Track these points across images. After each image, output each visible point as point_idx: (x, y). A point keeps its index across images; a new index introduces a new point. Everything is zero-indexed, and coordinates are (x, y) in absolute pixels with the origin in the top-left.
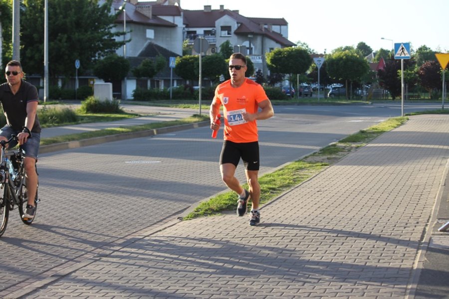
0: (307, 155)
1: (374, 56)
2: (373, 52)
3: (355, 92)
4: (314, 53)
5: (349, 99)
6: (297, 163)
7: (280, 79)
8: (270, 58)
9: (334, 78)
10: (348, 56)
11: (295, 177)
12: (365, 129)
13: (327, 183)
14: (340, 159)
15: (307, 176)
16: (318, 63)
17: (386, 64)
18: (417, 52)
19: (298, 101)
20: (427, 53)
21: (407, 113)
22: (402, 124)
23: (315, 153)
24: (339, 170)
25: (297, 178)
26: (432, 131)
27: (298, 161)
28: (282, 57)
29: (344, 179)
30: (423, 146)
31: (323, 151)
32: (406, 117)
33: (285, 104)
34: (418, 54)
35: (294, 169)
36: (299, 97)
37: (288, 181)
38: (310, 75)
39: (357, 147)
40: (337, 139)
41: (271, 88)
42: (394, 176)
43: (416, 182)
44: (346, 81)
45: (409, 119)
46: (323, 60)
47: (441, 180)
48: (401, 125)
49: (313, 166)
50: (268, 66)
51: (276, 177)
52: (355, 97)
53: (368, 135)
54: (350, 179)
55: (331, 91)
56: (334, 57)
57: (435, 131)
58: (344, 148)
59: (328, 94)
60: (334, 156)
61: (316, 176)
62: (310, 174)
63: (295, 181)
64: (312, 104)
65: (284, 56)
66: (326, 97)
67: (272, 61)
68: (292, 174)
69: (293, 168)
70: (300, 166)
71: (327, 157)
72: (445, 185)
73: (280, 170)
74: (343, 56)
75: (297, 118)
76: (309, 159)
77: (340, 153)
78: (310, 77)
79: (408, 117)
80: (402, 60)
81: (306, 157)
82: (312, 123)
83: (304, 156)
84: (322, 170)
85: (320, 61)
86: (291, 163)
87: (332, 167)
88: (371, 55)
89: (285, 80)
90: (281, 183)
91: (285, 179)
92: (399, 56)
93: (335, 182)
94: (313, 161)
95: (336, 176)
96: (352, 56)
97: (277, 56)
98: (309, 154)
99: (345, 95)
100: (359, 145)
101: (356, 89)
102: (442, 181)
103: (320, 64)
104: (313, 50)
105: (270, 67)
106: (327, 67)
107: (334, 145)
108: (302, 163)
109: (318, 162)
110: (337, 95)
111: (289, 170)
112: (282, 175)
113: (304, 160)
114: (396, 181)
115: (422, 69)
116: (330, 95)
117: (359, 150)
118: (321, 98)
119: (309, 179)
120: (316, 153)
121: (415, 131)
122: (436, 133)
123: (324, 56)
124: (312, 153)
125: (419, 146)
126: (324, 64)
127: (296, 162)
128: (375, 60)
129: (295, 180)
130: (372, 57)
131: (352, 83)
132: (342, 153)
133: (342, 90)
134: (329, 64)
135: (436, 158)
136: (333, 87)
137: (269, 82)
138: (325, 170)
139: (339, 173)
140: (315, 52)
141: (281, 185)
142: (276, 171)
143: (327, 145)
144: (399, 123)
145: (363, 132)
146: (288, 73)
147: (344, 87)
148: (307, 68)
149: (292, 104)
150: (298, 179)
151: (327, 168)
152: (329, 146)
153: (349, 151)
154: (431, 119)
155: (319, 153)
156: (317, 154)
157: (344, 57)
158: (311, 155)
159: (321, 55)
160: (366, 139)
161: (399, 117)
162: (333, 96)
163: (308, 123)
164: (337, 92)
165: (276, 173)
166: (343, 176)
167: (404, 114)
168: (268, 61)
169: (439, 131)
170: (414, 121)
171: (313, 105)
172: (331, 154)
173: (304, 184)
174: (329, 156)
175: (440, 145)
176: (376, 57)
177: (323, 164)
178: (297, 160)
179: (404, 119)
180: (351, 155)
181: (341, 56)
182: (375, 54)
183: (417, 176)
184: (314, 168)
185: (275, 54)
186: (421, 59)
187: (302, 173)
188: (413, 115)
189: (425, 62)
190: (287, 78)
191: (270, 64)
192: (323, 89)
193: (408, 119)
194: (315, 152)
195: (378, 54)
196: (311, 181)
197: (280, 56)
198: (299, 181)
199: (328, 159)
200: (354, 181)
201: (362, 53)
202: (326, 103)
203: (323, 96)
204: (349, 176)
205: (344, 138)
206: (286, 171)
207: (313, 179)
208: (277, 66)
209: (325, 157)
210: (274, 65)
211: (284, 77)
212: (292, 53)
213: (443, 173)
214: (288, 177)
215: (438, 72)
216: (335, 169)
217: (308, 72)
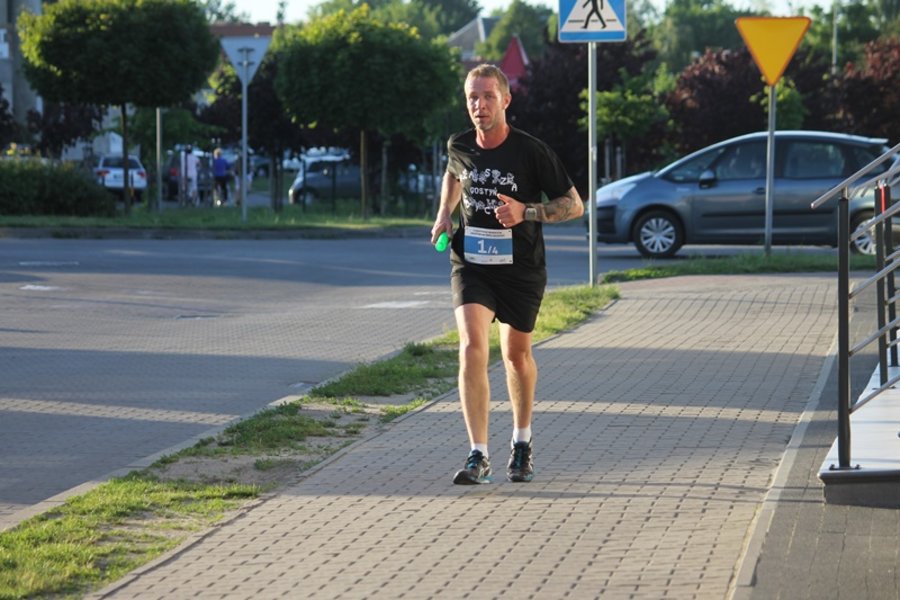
0: (168, 452)
1: (488, 32)
2: (485, 14)
3: (402, 181)
4: (234, 20)
5: (376, 211)
6: (122, 488)
7: (85, 129)
8: (38, 38)
9: (312, 125)
10: (373, 28)
11: (107, 547)
12: (428, 341)
13: (243, 572)
14: (309, 466)
15: (161, 545)
16: (240, 62)
17: (535, 65)
18: (667, 13)
19: (156, 221)
20: (713, 17)
21: (612, 272)
22: (590, 316)
23: (204, 443)
24: (299, 516)
25: (114, 552)
26: (714, 348)
27: (127, 478)
28: (89, 35)
29: (319, 557)
30: (672, 411)
31: (241, 436)
32: (607, 287)
33: (98, 234)
34: (670, 22)
35: (104, 515)
36: (162, 205)
37: (71, 567)
38: (211, 114)
39: (389, 418)
40: (307, 383)
41: (44, 161)
42: (532, 543)
43: (629, 568)
44: (362, 134)
45: (621, 293)
46: (261, 49)
47: (740, 562)
48: (584, 321)
49: (189, 500)
50: (31, 72)
51: (21, 550)
52: (401, 204)
53: (441, 366)
54: (345, 556)
55: (299, 180)
56: (310, 36)
57: (730, 348)
58: (329, 423)
59: (291, 192)
60: (285, 456)
61: (199, 542)
62: (174, 534)
63: (103, 569)
64: (217, 233)
65: (98, 29)
66: (278, 207)
67: (45, 48)
68: (94, 535)
69: (98, 511)
70: (134, 499)
71: (254, 460)
72: (754, 583)
73: (42, 519)
74: (349, 32)
75: (148, 289)
76: (176, 470)
77: (314, 442)
78: (212, 123)
79: (617, 287)
80: (592, 47)
81: (165, 461)
82: (211, 312)
83: (156, 457)
84: (229, 516)
85: (249, 51)
86: (95, 486)
87: (272, 504)
88: (475, 29)
89: (103, 132)
90: (40, 573)
91: (60, 559)
92: (577, 28)
93: (276, 569)
94: (195, 478)
95: (284, 544)
96: (386, 33)
97: (66, 31)
98: (176, 449)
99: (358, 197)
100: (397, 408)
101: (406, 170)
102: (744, 566)
103: (250, 64)
104: (230, 7)
105: (37, 78)
106: (281, 80)
107: (293, 409)
108: (141, 485)
109: (215, 481)
110: (326, 194)
111: (85, 519)
112: (51, 540)
113: (156, 472)
114: (543, 565)
115: (685, 83)
116: (297, 194)
117: (393, 430)
118: (257, 210)
119: (167, 556)
120: (211, 440)
121: (642, 345)
122: (731, 355)
123: (275, 33)
124: (191, 443)
125: (654, 410)
126: (271, 67)
127: (120, 480)
128: (489, 47)
129: (102, 564)
130: (477, 37)
131: (387, 143)
132: (323, 442)
133: (345, 176)
134: (289, 64)
135: (723, 463)
136: (309, 160)
137: (38, 137)
138: (242, 516)
139: (301, 528)
140: (237, 12)
141: (41, 585)
142: (26, 525)
143: (259, 410)
144: (577, 314)
145: (417, 352)
146: (116, 102)
147: (355, 160)
148: (200, 83)
149: (132, 233)
150: (119, 558)
151: (250, 509)
152: (269, 414)
153: (353, 432)
154: (716, 295)
155: (222, 444)
156: (213, 447)
157: (355, 35)
158: (185, 453)
159: (264, 29)
160: (431, 381)
161: (579, 288)
162: (309, 200)
163: (191, 313)
164: (328, 183)
165: (25, 534)
166: (315, 542)
167: (602, 276)
168: (30, 51)
169: (743, 349)
170: (640, 303)
171: (219, 238)
172: (273, 447)
173: (145, 580)
174: (264, 457)
175: (744, 407)
176: (497, 35)
177: (235, 488)
178: (126, 472)
179: (597, 296)
180: (359, 448)
181: (342, 31)
182: (489, 24)
183: (636, 544)
184: (192, 506)
185: (59, 19)
186: (684, 47)
187: (139, 532)
188: (638, 278)
189: (702, 53)
190: (114, 125)
191: (38, 63)
192: (265, 167)
193: (616, 297)
194: (205, 436)
195: (504, 22)
196: (172, 566)
197: (79, 30)
198: (122, 565)
199: (258, 466)
200: (361, 567)
201: (438, 18)
202: (273, 229)
203: (264, 200)
204: (338, 543)
205: (336, 379)
206: (70, 523)
207: (183, 559)
208: (66, 74)
209: (247, 460)
210: (54, 68)
211: (100, 119)
212: (133, 18)
213: (752, 530)
214: (72, 547)
215: (753, 98)
216: (285, 510)
217: (208, 98)
